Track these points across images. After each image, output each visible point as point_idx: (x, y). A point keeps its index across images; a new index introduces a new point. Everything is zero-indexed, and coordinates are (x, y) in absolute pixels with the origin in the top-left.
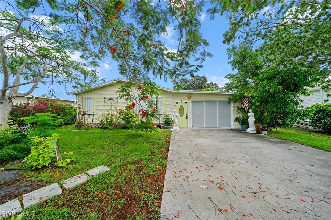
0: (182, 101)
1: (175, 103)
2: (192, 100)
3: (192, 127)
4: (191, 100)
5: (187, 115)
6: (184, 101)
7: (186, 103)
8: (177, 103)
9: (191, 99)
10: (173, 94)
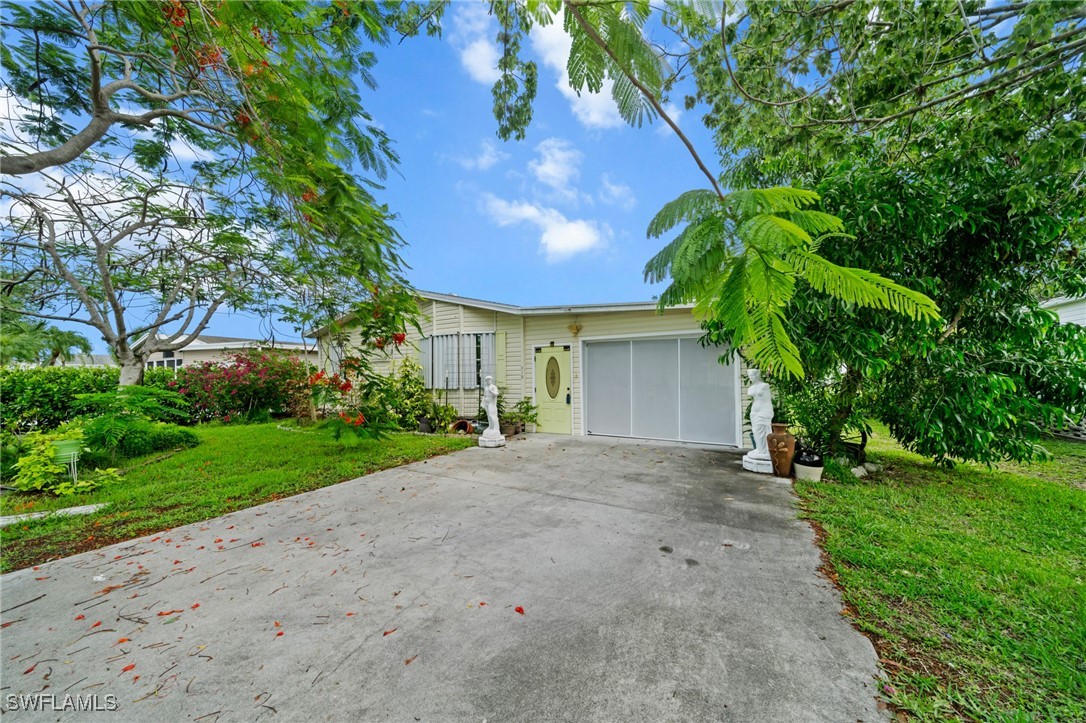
0: (552, 343)
1: (534, 350)
2: (584, 339)
3: (590, 434)
4: (581, 339)
5: (568, 392)
6: (560, 343)
7: (567, 348)
8: (538, 350)
9: (579, 334)
10: (525, 322)
